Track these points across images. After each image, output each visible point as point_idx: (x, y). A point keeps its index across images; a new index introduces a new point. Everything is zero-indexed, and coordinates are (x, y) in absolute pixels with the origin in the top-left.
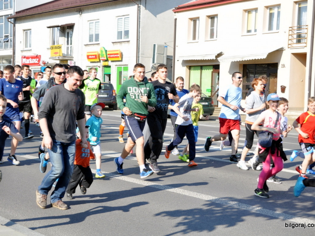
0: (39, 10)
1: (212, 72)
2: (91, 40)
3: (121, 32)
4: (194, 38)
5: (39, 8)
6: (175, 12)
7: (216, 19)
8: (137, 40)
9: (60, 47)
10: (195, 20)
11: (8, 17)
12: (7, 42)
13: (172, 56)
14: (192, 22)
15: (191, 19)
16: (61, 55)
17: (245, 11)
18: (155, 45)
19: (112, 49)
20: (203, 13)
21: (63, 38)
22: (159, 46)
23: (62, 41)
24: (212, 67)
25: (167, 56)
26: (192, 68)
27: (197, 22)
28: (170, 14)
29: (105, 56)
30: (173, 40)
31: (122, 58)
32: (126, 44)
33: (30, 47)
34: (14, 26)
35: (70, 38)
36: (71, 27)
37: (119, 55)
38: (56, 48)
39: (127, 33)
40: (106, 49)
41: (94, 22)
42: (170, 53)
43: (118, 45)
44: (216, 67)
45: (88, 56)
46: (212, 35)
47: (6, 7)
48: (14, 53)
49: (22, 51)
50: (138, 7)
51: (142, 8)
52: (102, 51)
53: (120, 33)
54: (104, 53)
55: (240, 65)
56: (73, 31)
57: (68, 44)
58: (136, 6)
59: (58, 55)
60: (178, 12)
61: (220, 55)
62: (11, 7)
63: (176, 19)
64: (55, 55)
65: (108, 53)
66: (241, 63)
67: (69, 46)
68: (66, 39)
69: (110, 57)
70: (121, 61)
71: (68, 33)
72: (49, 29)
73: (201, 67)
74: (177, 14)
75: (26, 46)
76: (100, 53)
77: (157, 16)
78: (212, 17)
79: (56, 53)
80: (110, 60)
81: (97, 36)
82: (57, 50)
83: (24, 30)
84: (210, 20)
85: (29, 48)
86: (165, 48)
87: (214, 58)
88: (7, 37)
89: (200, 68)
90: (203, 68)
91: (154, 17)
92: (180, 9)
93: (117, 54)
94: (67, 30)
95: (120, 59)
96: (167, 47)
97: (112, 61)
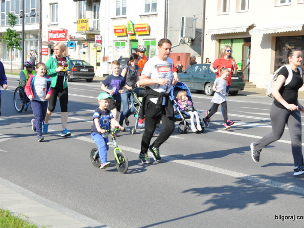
1: (243, 46)
2: (118, 13)
3: (149, 5)
4: (225, 10)
8: (166, 12)
9: (87, 21)
12: (34, 16)
13: (201, 30)
16: (88, 29)
18: (183, 18)
19: (139, 22)
21: (90, 11)
22: (188, 19)
23: (89, 14)
24: (243, 40)
25: (196, 29)
26: (222, 42)
29: (132, 30)
30: (202, 12)
31: (150, 32)
32: (154, 17)
33: (57, 21)
34: (41, 0)
35: (96, 12)
37: (146, 29)
38: (83, 22)
39: (155, 6)
40: (133, 23)
42: (200, 27)
43: (146, 18)
44: (247, 40)
45: (115, 30)
46: (243, 7)
48: (41, 27)
49: (49, 25)
52: (129, 25)
54: (131, 26)
55: (273, 37)
56: (99, 4)
57: (95, 18)
59: (85, 29)
61: (251, 27)
64: (81, 29)
65: (135, 26)
66: (273, 36)
67: (96, 20)
68: (93, 12)
69: (137, 31)
70: (149, 35)
71: (95, 7)
72: (76, 2)
73: (232, 41)
75: (53, 21)
76: (127, 26)
79: (83, 27)
80: (137, 34)
81: (124, 9)
82: (84, 24)
83: (51, 4)
85: (55, 23)
86: (194, 21)
87: (245, 31)
88: (33, 11)
89: (230, 41)
90: (234, 41)
93: (145, 28)
94: (94, 4)
95: (148, 33)
96: (196, 19)
97: (140, 35)
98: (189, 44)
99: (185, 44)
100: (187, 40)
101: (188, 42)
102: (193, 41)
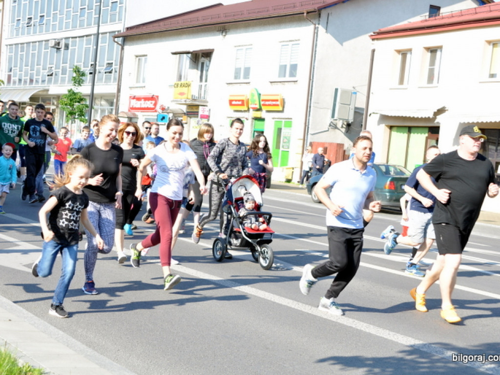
0: (162, 27)
1: (427, 138)
2: (237, 76)
3: (285, 66)
4: (401, 81)
5: (161, 23)
6: (373, 39)
7: (438, 53)
8: (310, 79)
9: (188, 85)
10: (404, 53)
11: (115, 36)
12: (110, 72)
13: (362, 109)
14: (400, 57)
15: (399, 52)
16: (190, 97)
17: (489, 42)
18: (336, 90)
19: (269, 91)
20: (418, 43)
21: (195, 71)
22: (344, 92)
23: (193, 75)
24: (427, 130)
25: (356, 108)
26: (395, 129)
27: (408, 56)
28: (364, 42)
29: (257, 102)
30: (367, 82)
31: (283, 107)
32: (292, 85)
33: (144, 82)
34: (122, 49)
35: (204, 72)
36: (208, 54)
37: (278, 103)
38: (182, 86)
39: (294, 68)
40: (260, 92)
41: (244, 48)
42: (361, 104)
43: (280, 85)
44: (434, 131)
45: (231, 101)
46: (431, 79)
47: (113, 20)
48: (119, 90)
49: (131, 88)
50: (315, 28)
51: (321, 29)
52: (253, 95)
53: (283, 68)
54: (256, 97)
56: (210, 61)
57: (201, 80)
58: (312, 27)
59: (185, 96)
60: (377, 39)
61: (441, 111)
62: (120, 20)
63: (373, 51)
64: (180, 97)
65: (262, 98)
67: (203, 83)
68: (199, 72)
69: (264, 105)
70: (282, 111)
71: (203, 64)
72: (175, 56)
73: (410, 129)
74: (376, 42)
75: (138, 81)
76: (249, 97)
77: (344, 44)
78: (433, 51)
79: (182, 94)
80: (264, 108)
81: (247, 71)
82: (184, 90)
83: (137, 56)
84: (429, 54)
85: (141, 84)
86: (354, 95)
87: (431, 116)
88: (110, 64)
89: (407, 129)
90: (413, 130)
91: (340, 45)
92: (380, 35)
93: (277, 100)
94: (202, 60)
95: (280, 108)
96: (355, 93)
97: (268, 111)
98: (344, 130)
99: (337, 130)
100: (340, 124)
101: (342, 127)
102: (349, 125)
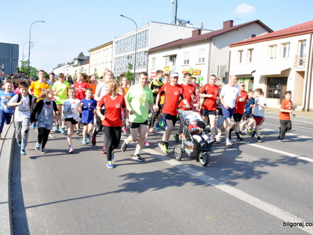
0: (160, 48)
1: (249, 82)
3: (201, 59)
4: (241, 62)
6: (230, 47)
7: (253, 51)
8: (209, 63)
9: (169, 67)
10: (241, 52)
11: (145, 52)
13: (227, 72)
14: (240, 53)
15: (239, 51)
16: (169, 71)
17: (270, 46)
18: (219, 66)
19: (195, 68)
20: (245, 48)
21: (171, 62)
22: (221, 67)
24: (250, 79)
26: (239, 79)
27: (243, 52)
28: (228, 49)
29: (191, 72)
30: (228, 63)
31: (200, 73)
32: (203, 65)
33: (155, 67)
34: (148, 56)
35: (174, 62)
36: (175, 56)
37: (198, 72)
38: (167, 67)
39: (204, 59)
40: (192, 68)
41: (187, 53)
43: (199, 65)
44: (252, 79)
45: (183, 72)
46: (250, 60)
47: (145, 47)
48: (147, 71)
49: (151, 70)
50: (210, 44)
51: (212, 45)
52: (190, 69)
53: (200, 59)
54: (191, 70)
56: (176, 58)
57: (173, 65)
58: (209, 44)
59: (168, 71)
60: (232, 47)
61: (254, 72)
62: (147, 47)
63: (230, 51)
64: (166, 71)
65: (193, 70)
66: (266, 77)
67: (174, 66)
68: (172, 63)
69: (194, 73)
70: (200, 75)
71: (174, 60)
72: (164, 57)
73: (244, 79)
74: (231, 48)
75: (153, 67)
76: (189, 70)
77: (221, 49)
78: (251, 50)
79: (167, 70)
80: (194, 74)
81: (188, 61)
82: (167, 69)
83: (153, 59)
84: (249, 52)
85: (154, 68)
86: (225, 68)
87: (251, 73)
88: (144, 62)
89: (243, 79)
90: (245, 79)
91: (219, 50)
92: (232, 45)
93: (198, 71)
94: (173, 58)
95: (199, 74)
96: (225, 67)
97: (195, 75)
98: (222, 80)
99: (220, 81)
100: (220, 78)
101: (221, 79)
102: (224, 78)
